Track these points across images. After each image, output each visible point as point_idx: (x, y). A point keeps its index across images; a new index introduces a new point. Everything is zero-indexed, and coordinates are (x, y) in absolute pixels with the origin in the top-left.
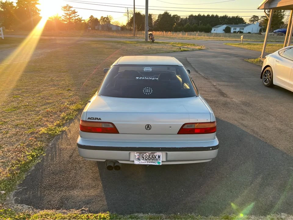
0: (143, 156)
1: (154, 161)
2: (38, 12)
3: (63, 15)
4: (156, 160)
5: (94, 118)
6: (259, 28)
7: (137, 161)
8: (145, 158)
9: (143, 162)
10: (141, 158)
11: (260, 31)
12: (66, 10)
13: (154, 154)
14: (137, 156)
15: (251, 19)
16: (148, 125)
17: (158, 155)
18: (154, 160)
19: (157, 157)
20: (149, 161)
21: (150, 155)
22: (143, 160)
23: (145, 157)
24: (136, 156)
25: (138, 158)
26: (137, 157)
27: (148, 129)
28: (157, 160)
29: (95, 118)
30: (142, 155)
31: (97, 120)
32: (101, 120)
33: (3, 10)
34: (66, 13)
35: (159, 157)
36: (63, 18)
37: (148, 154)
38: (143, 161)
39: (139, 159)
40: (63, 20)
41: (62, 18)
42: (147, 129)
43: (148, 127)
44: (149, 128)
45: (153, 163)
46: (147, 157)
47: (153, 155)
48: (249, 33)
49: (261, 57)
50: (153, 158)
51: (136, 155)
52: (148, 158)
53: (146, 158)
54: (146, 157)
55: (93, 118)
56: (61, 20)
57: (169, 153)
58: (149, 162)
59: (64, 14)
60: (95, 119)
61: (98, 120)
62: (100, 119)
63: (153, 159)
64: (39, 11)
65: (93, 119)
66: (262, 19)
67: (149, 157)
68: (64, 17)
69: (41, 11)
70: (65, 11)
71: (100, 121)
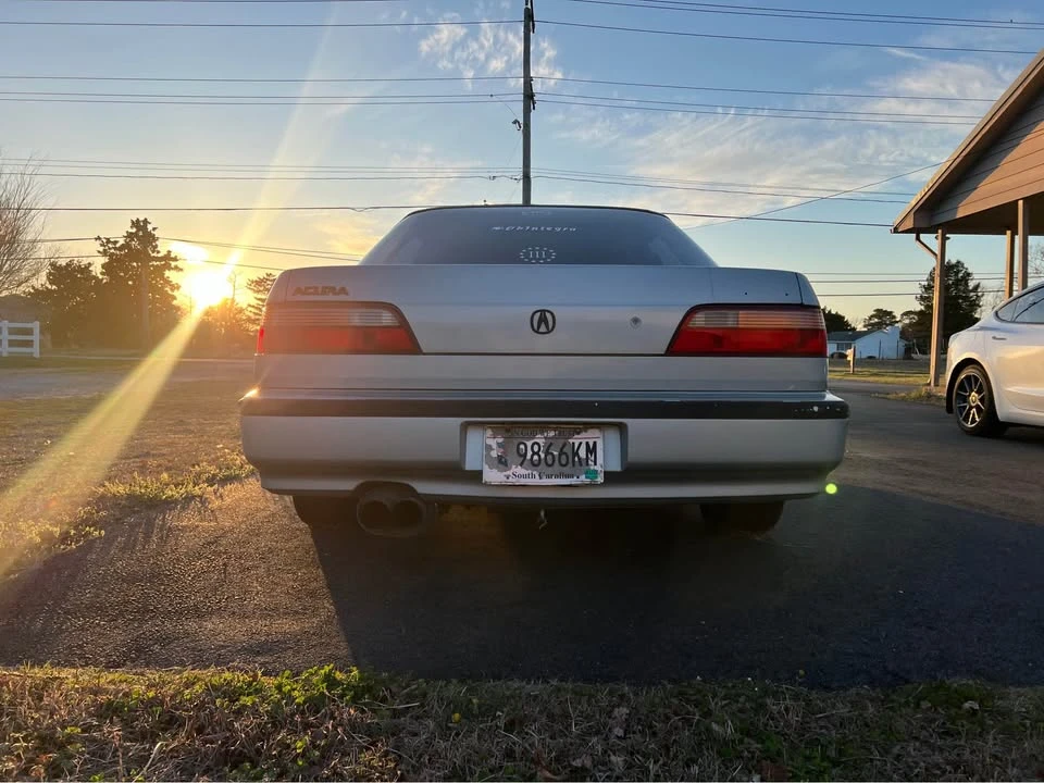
0: (522, 447)
1: (566, 470)
2: (170, 292)
3: (250, 306)
4: (577, 464)
5: (320, 290)
6: (902, 344)
7: (495, 471)
8: (529, 457)
9: (524, 476)
10: (512, 457)
11: (908, 351)
12: (262, 289)
13: (571, 441)
14: (494, 446)
15: (870, 319)
16: (543, 312)
17: (587, 443)
18: (570, 465)
19: (582, 453)
20: (549, 470)
21: (551, 444)
22: (521, 465)
23: (529, 453)
24: (489, 448)
25: (500, 459)
26: (494, 454)
27: (543, 329)
28: (581, 465)
29: (324, 288)
30: (516, 442)
31: (331, 297)
32: (347, 294)
33: (54, 287)
34: (259, 299)
35: (592, 450)
36: (250, 313)
37: (541, 442)
38: (520, 470)
39: (502, 462)
40: (249, 320)
41: (248, 313)
42: (537, 332)
43: (543, 320)
44: (547, 326)
45: (568, 476)
46: (538, 453)
47: (564, 446)
48: (870, 357)
49: (929, 384)
50: (564, 457)
51: (493, 443)
52: (543, 456)
53: (536, 457)
54: (534, 453)
55: (316, 288)
56: (244, 318)
57: (634, 424)
58: (549, 477)
59: (254, 302)
60: (324, 293)
61: (335, 294)
62: (343, 291)
63: (564, 462)
64: (172, 290)
65: (316, 293)
66: (907, 321)
67: (547, 453)
68: (253, 310)
69: (181, 289)
70: (259, 291)
71: (342, 298)
